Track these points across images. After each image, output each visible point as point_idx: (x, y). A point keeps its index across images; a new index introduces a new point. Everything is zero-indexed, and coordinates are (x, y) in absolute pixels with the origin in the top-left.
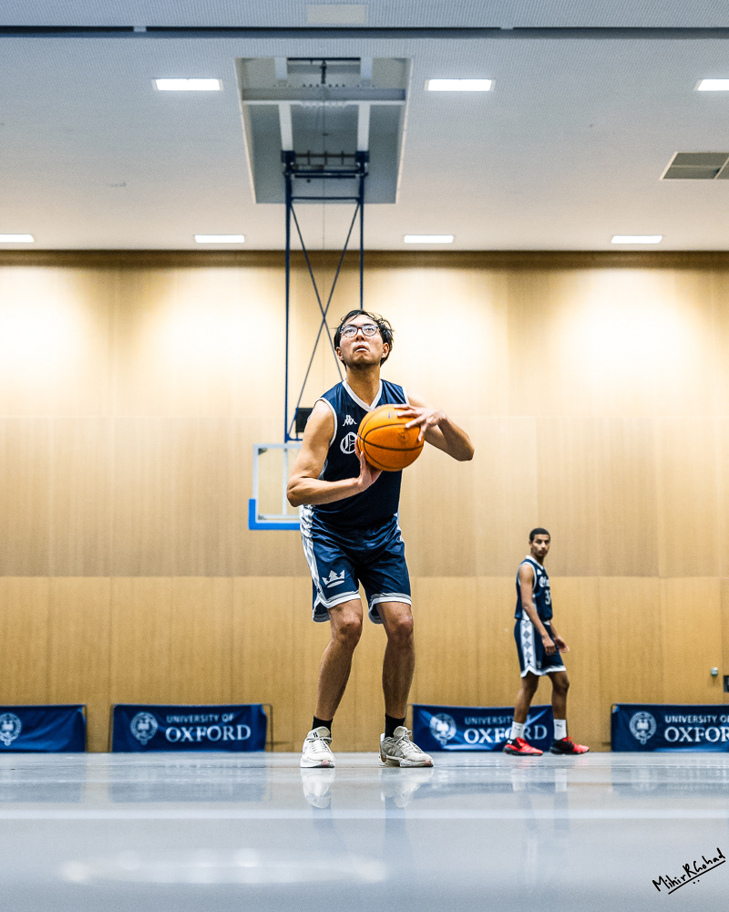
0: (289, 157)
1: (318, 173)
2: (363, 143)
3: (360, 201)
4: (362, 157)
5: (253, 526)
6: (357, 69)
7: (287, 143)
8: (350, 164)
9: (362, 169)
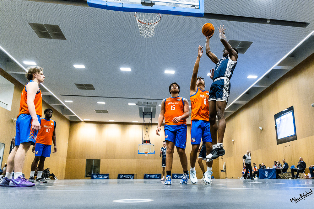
0: (143, 112)
1: (146, 114)
2: (152, 111)
3: (151, 117)
4: (152, 113)
5: (138, 154)
6: (151, 103)
7: (143, 111)
8: (150, 114)
9: (151, 114)
